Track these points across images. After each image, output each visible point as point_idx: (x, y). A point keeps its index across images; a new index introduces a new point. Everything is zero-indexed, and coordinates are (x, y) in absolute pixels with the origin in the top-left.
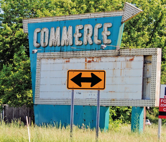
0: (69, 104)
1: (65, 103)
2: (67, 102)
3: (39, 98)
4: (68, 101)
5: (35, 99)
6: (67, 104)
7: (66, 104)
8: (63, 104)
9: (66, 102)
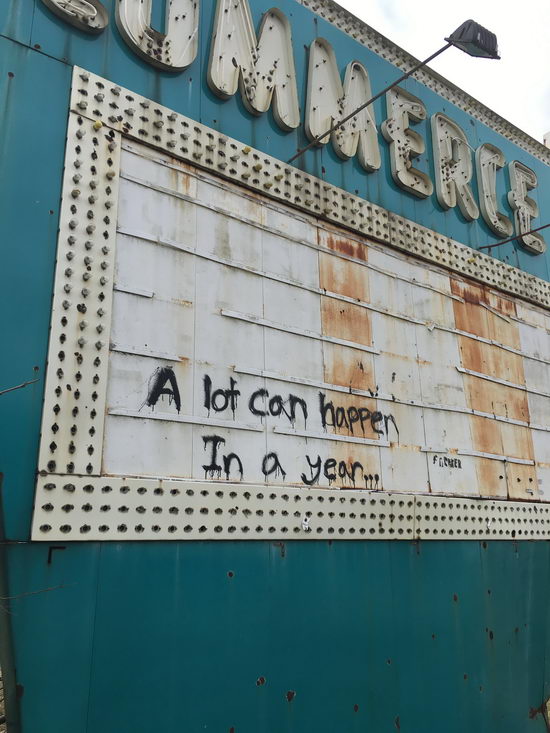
0: (401, 531)
1: (374, 524)
2: (387, 518)
3: (102, 475)
4: (397, 510)
5: (42, 482)
6: (387, 536)
7: (382, 531)
8: (357, 535)
9: (382, 516)
